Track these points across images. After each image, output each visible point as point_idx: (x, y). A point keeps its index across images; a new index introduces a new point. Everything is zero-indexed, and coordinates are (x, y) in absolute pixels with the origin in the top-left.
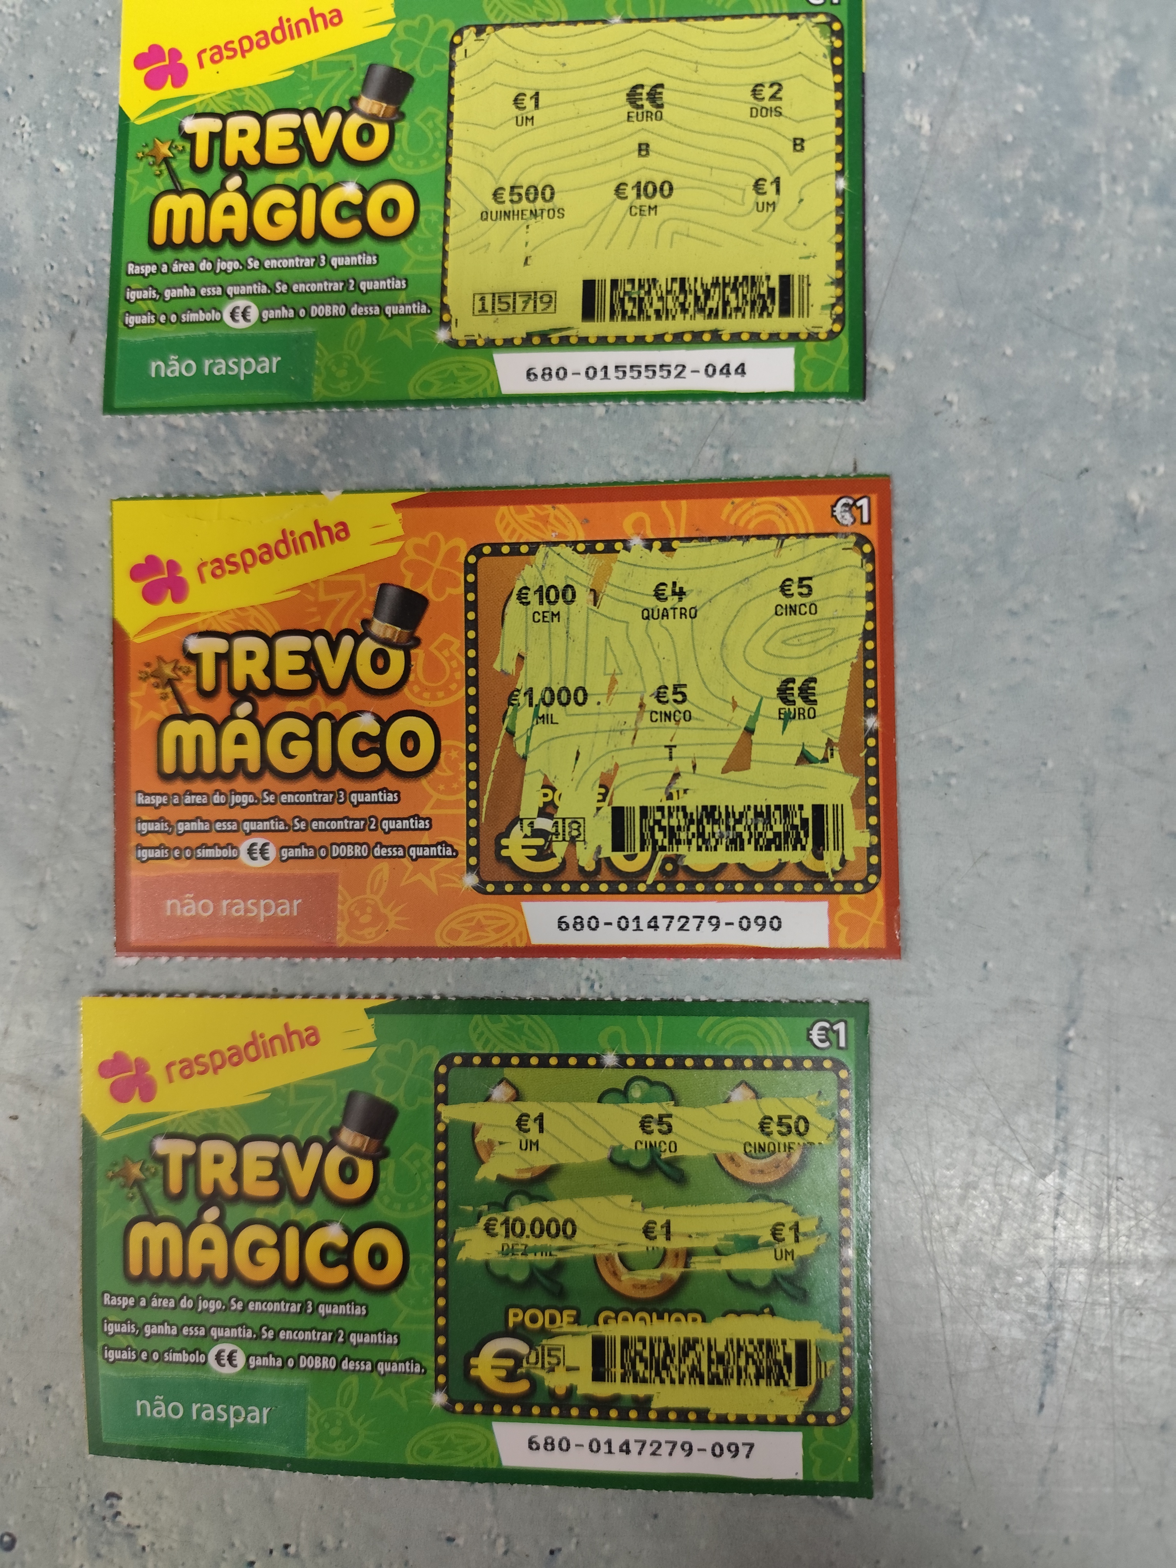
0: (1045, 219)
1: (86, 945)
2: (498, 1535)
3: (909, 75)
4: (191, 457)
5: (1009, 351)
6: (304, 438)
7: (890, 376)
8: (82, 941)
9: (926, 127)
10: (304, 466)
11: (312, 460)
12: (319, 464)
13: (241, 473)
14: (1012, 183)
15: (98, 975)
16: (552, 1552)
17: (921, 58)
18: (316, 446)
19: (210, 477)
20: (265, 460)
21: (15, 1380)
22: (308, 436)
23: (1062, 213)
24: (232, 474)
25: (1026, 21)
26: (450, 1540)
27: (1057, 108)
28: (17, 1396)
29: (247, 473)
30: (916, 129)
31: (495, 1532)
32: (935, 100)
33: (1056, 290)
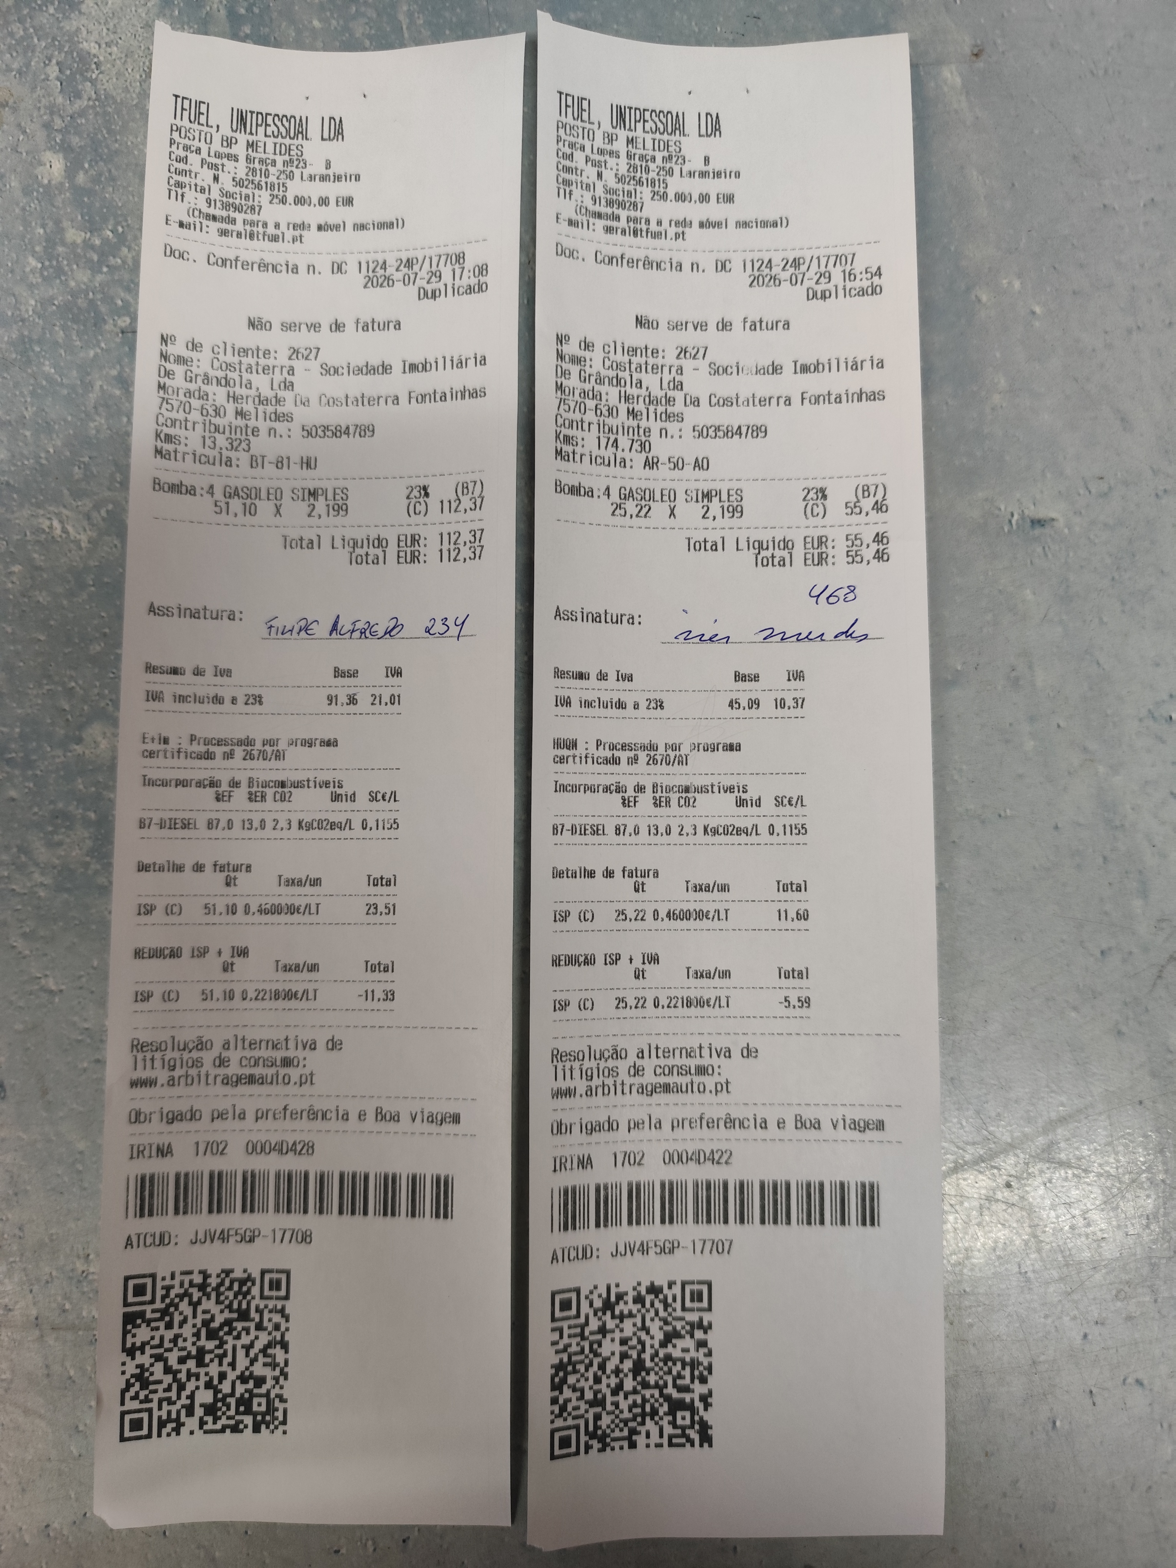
1: (8, 1219)
2: (367, 1540)
4: (6, 881)
6: (78, 851)
8: (4, 1218)
10: (82, 870)
11: (86, 865)
12: (92, 866)
13: (42, 884)
15: (20, 1238)
16: (404, 1541)
18: (87, 855)
19: (23, 891)
20: (56, 871)
21: (24, 1527)
22: (80, 849)
24: (36, 886)
26: (337, 1552)
28: (27, 1538)
29: (46, 883)
31: (364, 1538)
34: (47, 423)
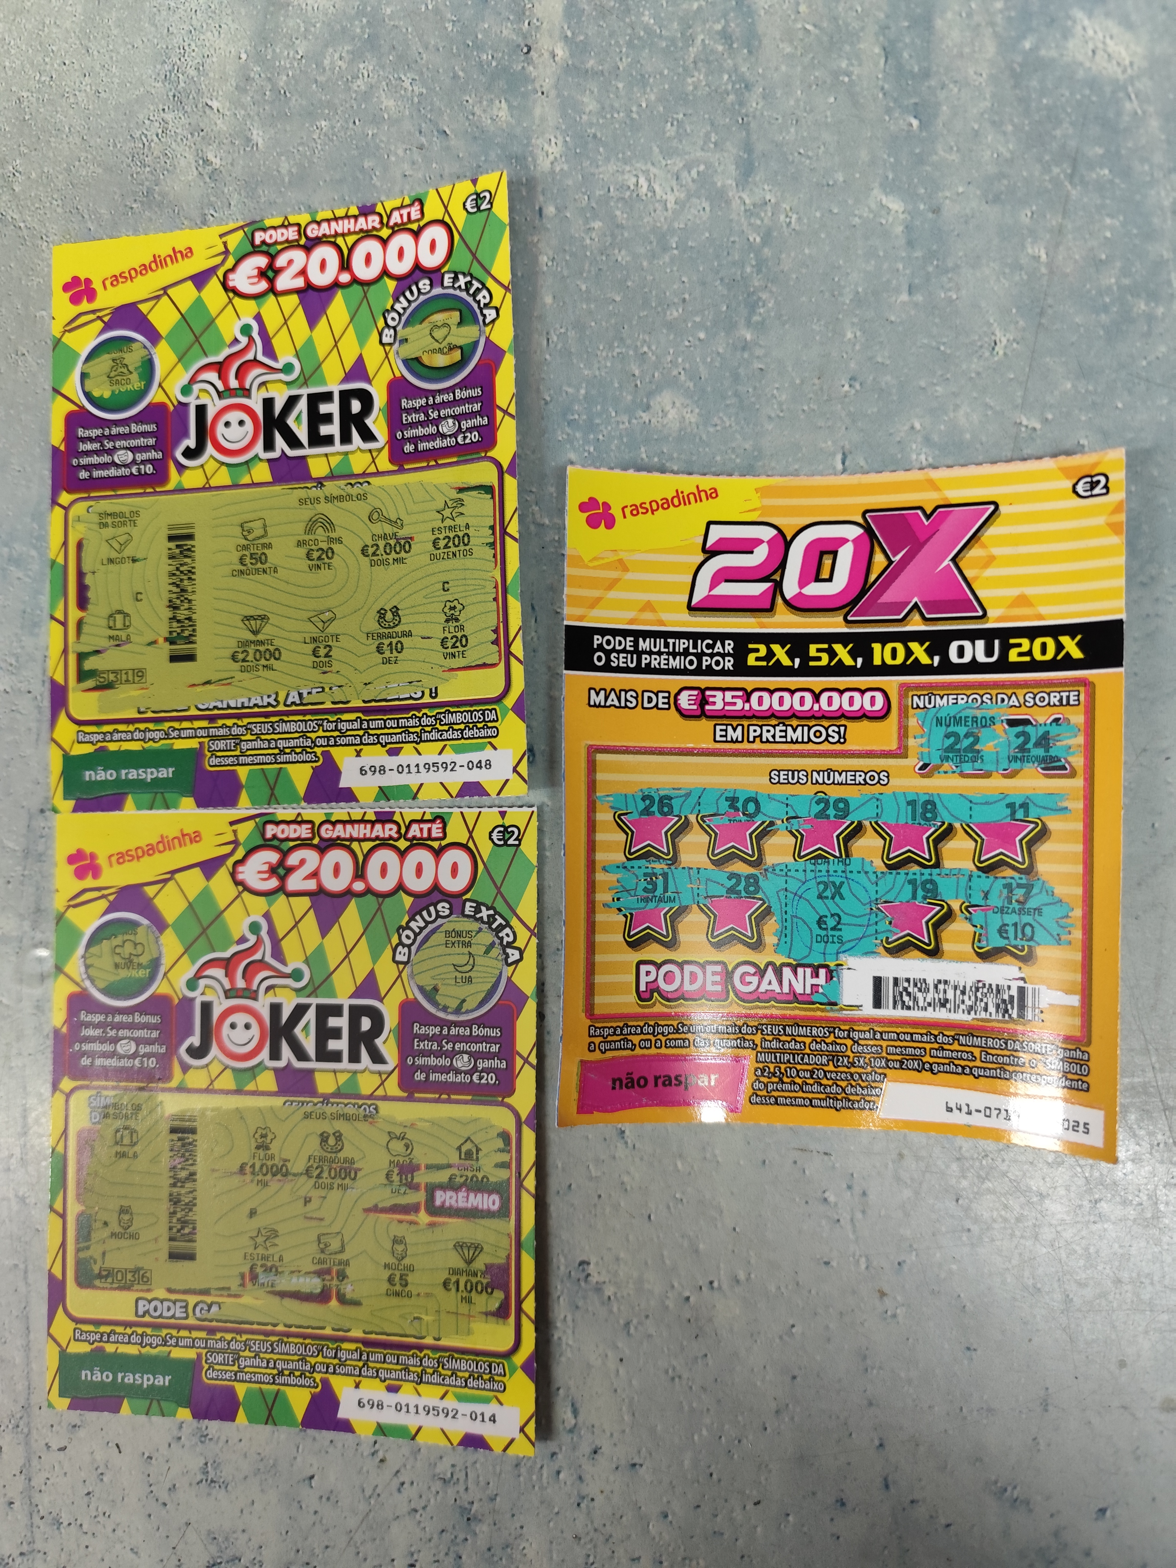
0: (1135, 310)
2: (860, 1256)
3: (1027, 220)
5: (1120, 405)
7: (1039, 432)
9: (1044, 257)
14: (1109, 288)
16: (899, 1264)
17: (1034, 208)
23: (1147, 304)
25: (1106, 172)
26: (827, 1263)
27: (1135, 231)
30: (1037, 258)
31: (858, 1254)
32: (1048, 236)
33: (1149, 358)
34: (642, 76)
